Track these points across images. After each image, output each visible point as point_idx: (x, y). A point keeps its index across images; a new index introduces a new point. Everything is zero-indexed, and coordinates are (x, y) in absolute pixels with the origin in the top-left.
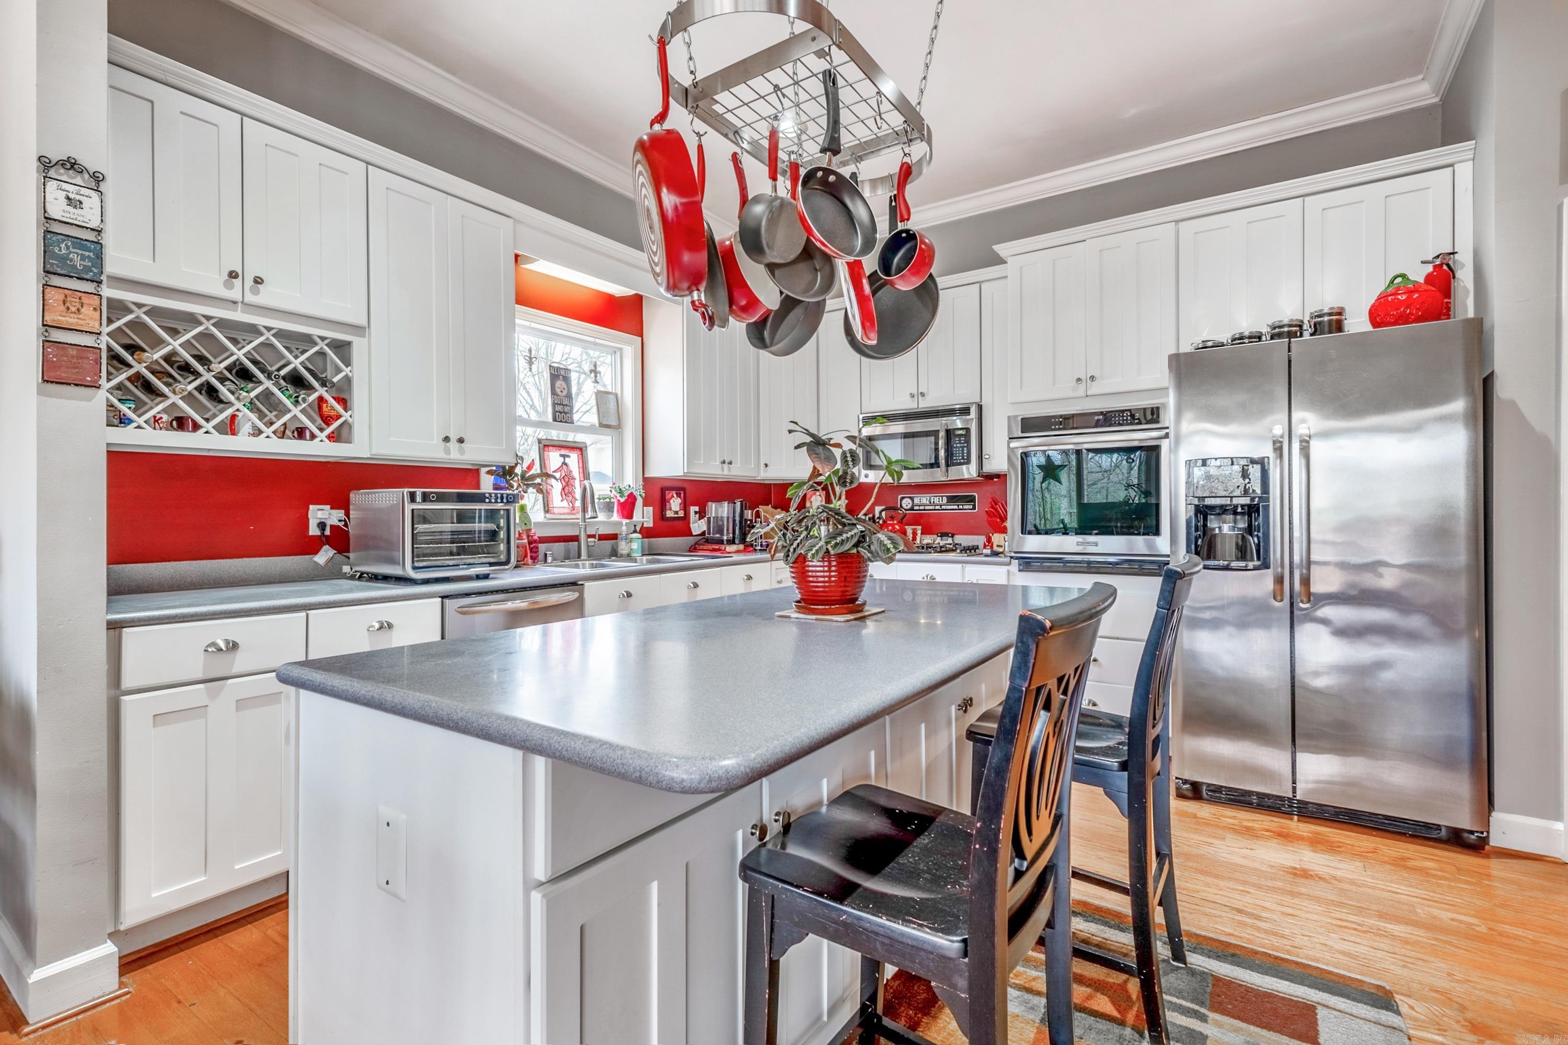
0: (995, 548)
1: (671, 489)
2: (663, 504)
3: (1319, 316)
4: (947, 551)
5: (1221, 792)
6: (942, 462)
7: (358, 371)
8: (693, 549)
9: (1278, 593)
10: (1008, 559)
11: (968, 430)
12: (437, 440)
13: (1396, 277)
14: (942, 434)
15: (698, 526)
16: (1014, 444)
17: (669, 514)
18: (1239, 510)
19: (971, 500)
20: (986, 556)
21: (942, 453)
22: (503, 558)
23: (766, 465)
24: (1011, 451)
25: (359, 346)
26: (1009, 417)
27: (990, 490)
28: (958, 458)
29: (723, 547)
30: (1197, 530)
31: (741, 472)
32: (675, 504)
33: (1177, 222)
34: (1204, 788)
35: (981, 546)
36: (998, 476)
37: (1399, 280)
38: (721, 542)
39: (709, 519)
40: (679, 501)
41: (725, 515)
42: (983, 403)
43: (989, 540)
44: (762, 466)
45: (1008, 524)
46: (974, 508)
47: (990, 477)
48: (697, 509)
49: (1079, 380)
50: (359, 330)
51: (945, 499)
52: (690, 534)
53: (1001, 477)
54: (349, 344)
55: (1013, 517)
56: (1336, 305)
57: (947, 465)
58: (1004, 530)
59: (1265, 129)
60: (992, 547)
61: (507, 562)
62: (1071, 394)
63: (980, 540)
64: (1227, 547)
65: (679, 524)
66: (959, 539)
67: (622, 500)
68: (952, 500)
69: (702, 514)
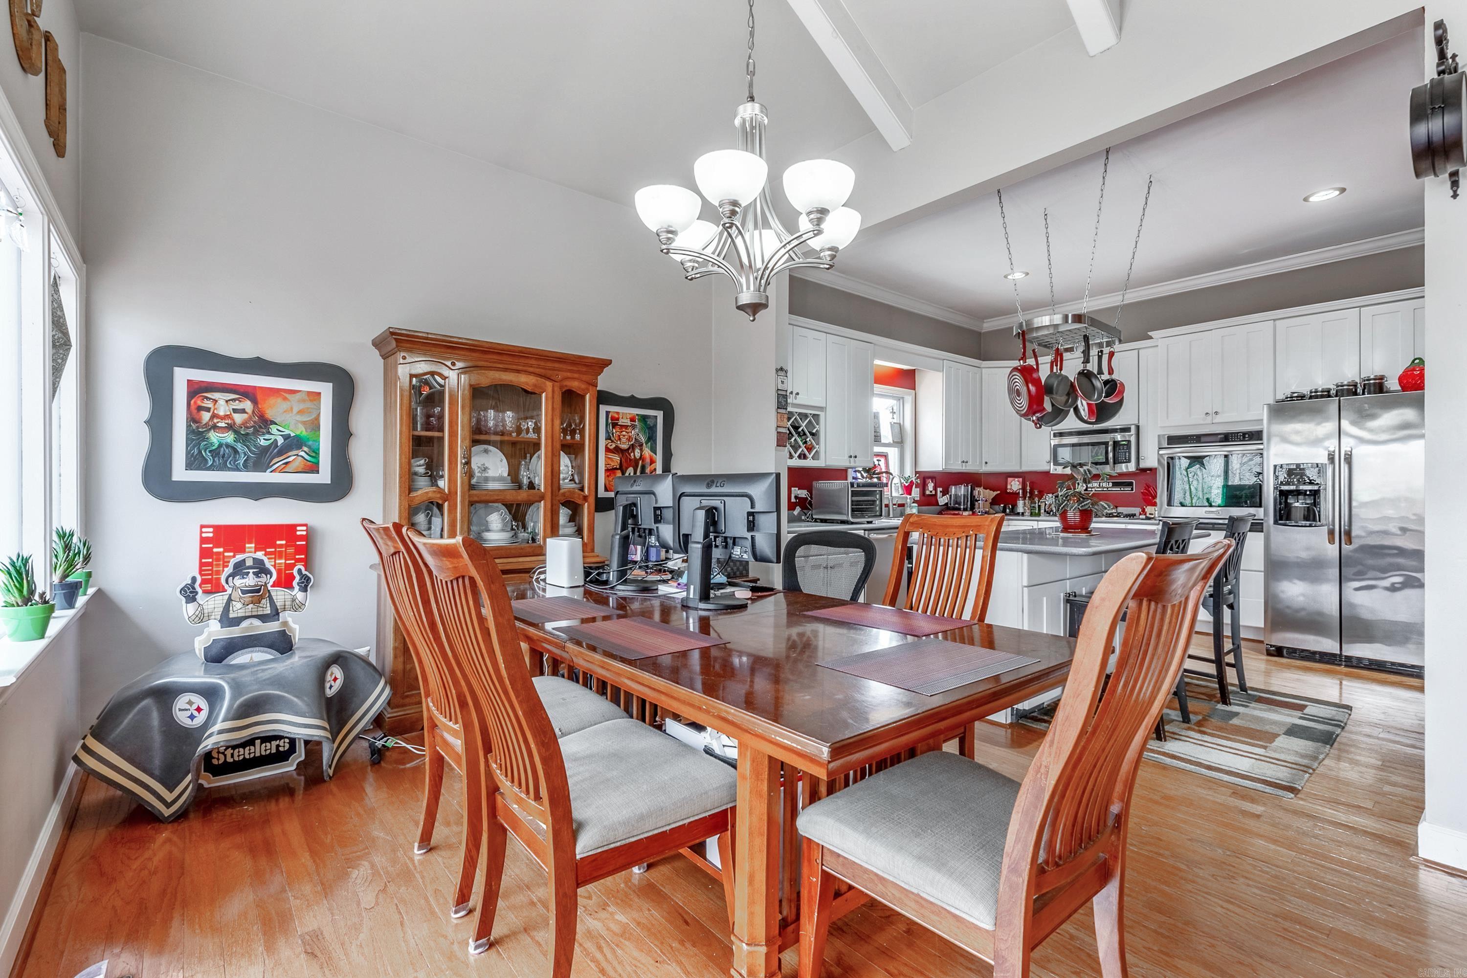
0: (1148, 515)
1: (929, 478)
2: (924, 486)
3: (1367, 380)
4: (1114, 517)
5: (1296, 653)
6: (1111, 461)
7: (821, 428)
8: (940, 513)
9: (1331, 539)
10: (1158, 522)
11: (1129, 441)
12: (846, 457)
13: (1415, 359)
14: (1111, 443)
15: (943, 500)
16: (1161, 452)
17: (928, 493)
18: (1308, 493)
19: (1131, 484)
20: (1142, 519)
21: (1111, 455)
22: (878, 513)
23: (986, 463)
24: (1160, 456)
25: (822, 414)
26: (1159, 436)
27: (1144, 478)
28: (1121, 457)
29: (961, 513)
30: (1280, 504)
31: (970, 468)
32: (931, 486)
33: (1274, 320)
34: (1285, 651)
35: (1138, 514)
36: (1150, 469)
37: (1417, 361)
38: (959, 509)
39: (951, 495)
40: (933, 484)
41: (962, 493)
42: (1140, 424)
43: (1143, 510)
44: (984, 463)
45: (1158, 500)
46: (1132, 490)
47: (1144, 470)
48: (941, 489)
49: (1207, 413)
50: (821, 409)
51: (1111, 484)
52: (937, 504)
53: (1153, 471)
54: (818, 415)
55: (1161, 496)
56: (1378, 374)
57: (1114, 463)
58: (1154, 504)
59: (1348, 250)
60: (1145, 514)
61: (881, 515)
62: (1202, 422)
63: (1137, 510)
64: (1298, 514)
65: (933, 499)
66: (1120, 510)
67: (907, 485)
68: (1115, 484)
69: (945, 492)
